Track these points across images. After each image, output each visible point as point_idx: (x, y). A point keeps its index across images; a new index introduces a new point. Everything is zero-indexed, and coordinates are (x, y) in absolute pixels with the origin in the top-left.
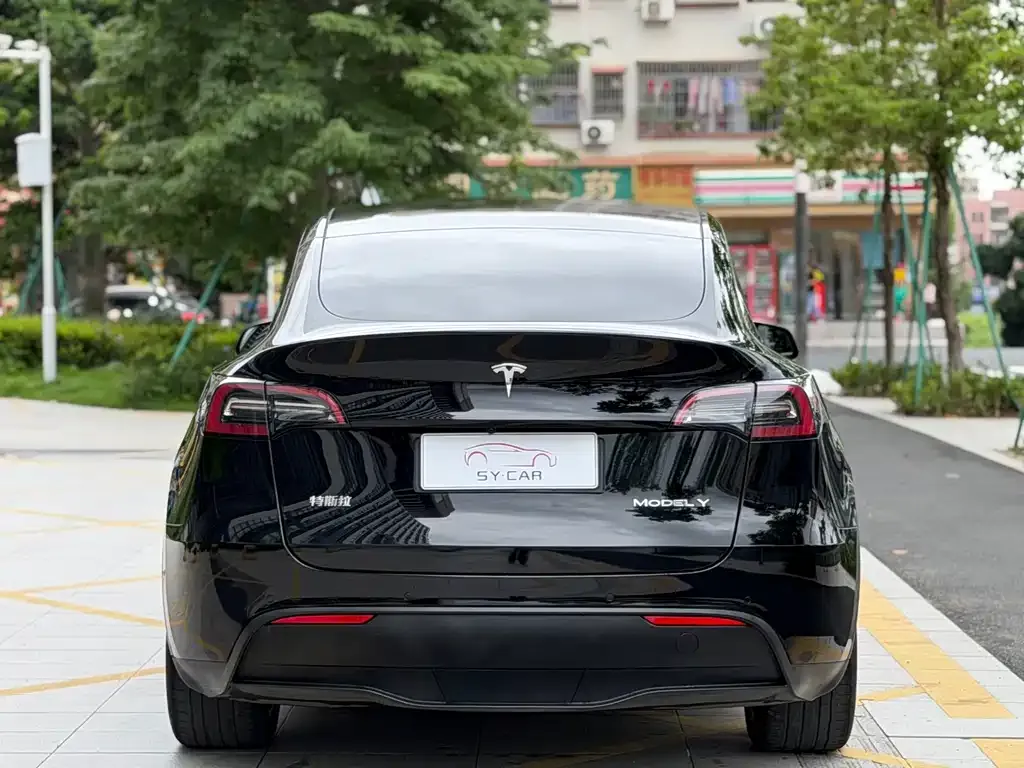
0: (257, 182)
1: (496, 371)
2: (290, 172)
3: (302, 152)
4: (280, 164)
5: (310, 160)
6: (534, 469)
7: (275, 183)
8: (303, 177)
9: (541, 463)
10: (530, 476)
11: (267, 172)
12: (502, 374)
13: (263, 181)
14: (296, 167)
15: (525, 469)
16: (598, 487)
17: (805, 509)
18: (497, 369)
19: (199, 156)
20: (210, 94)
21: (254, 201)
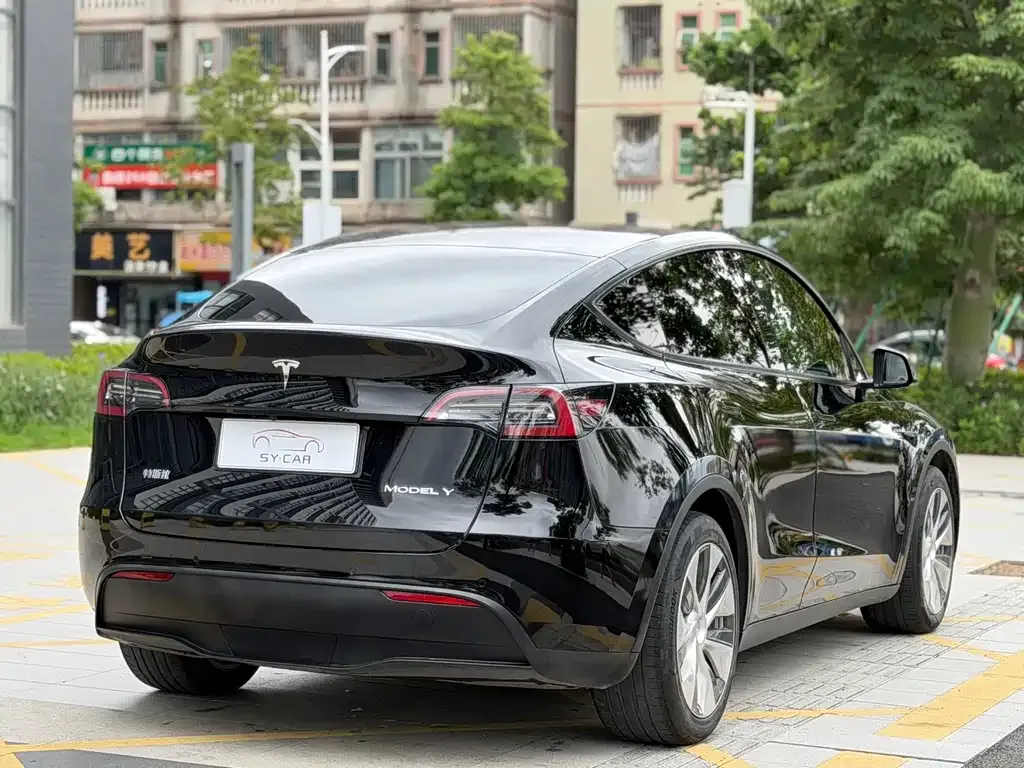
0: (897, 223)
1: (276, 365)
2: (927, 213)
3: (938, 193)
4: (920, 205)
5: (945, 201)
6: (306, 453)
7: (911, 224)
8: (939, 219)
9: (312, 448)
10: (302, 460)
11: (906, 213)
12: (280, 368)
13: (903, 223)
14: (933, 209)
15: (298, 453)
16: (355, 473)
17: (583, 509)
18: (277, 363)
19: (837, 197)
20: (864, 139)
21: (890, 241)
